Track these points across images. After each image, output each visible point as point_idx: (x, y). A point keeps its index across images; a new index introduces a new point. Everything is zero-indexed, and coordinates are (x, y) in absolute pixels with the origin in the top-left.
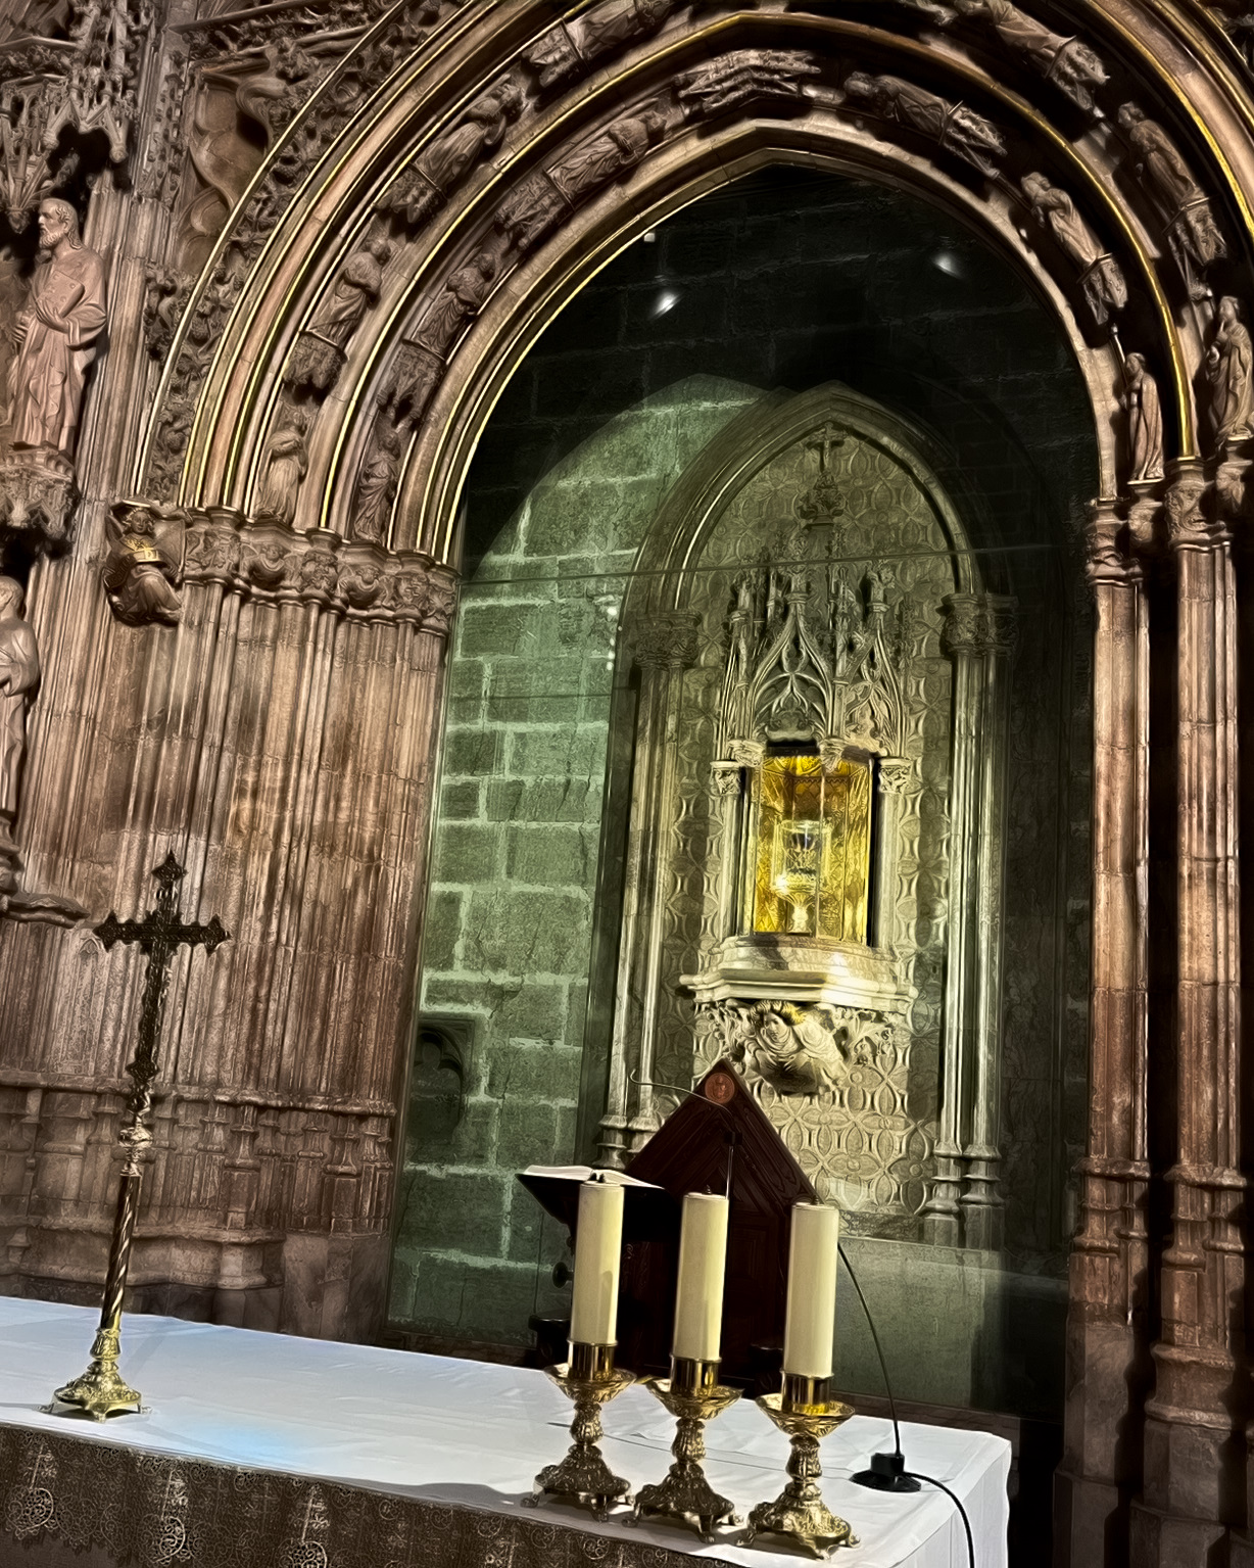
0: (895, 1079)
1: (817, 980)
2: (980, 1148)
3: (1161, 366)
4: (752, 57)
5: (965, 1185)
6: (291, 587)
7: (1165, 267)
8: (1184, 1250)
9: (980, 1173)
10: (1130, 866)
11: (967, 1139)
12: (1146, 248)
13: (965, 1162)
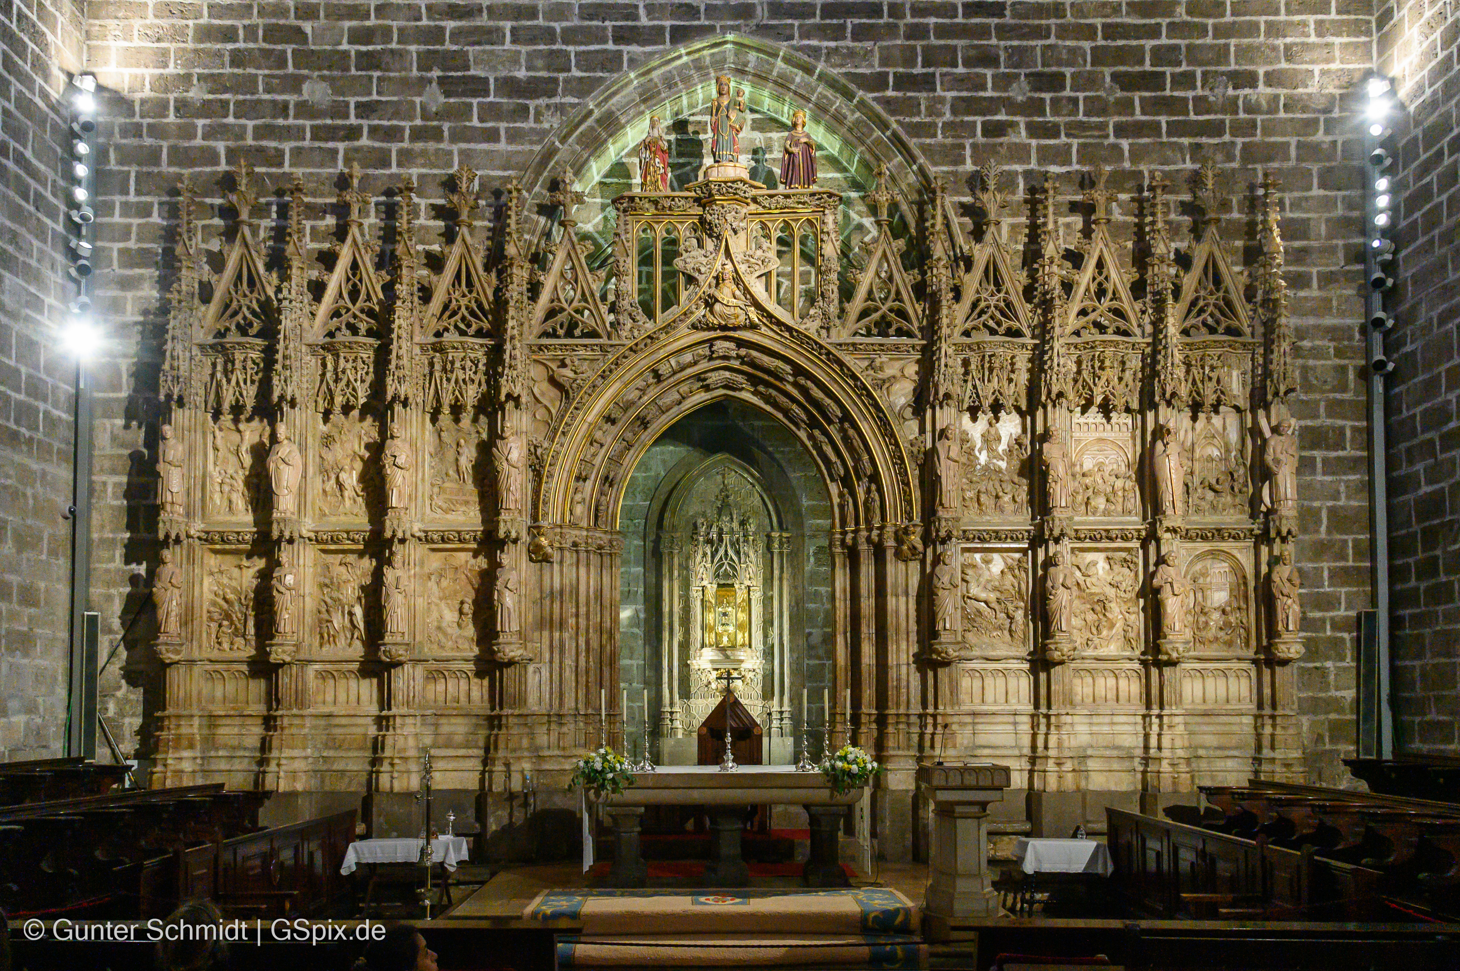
0: (759, 689)
1: (742, 661)
2: (786, 708)
3: (853, 494)
4: (727, 374)
5: (782, 719)
6: (582, 548)
7: (855, 468)
8: (864, 729)
9: (785, 715)
10: (845, 633)
11: (781, 706)
12: (850, 463)
13: (781, 713)
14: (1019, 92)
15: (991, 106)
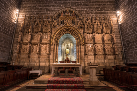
3: (78, 40)
6: (55, 44)
14: (90, 11)
15: (88, 12)
